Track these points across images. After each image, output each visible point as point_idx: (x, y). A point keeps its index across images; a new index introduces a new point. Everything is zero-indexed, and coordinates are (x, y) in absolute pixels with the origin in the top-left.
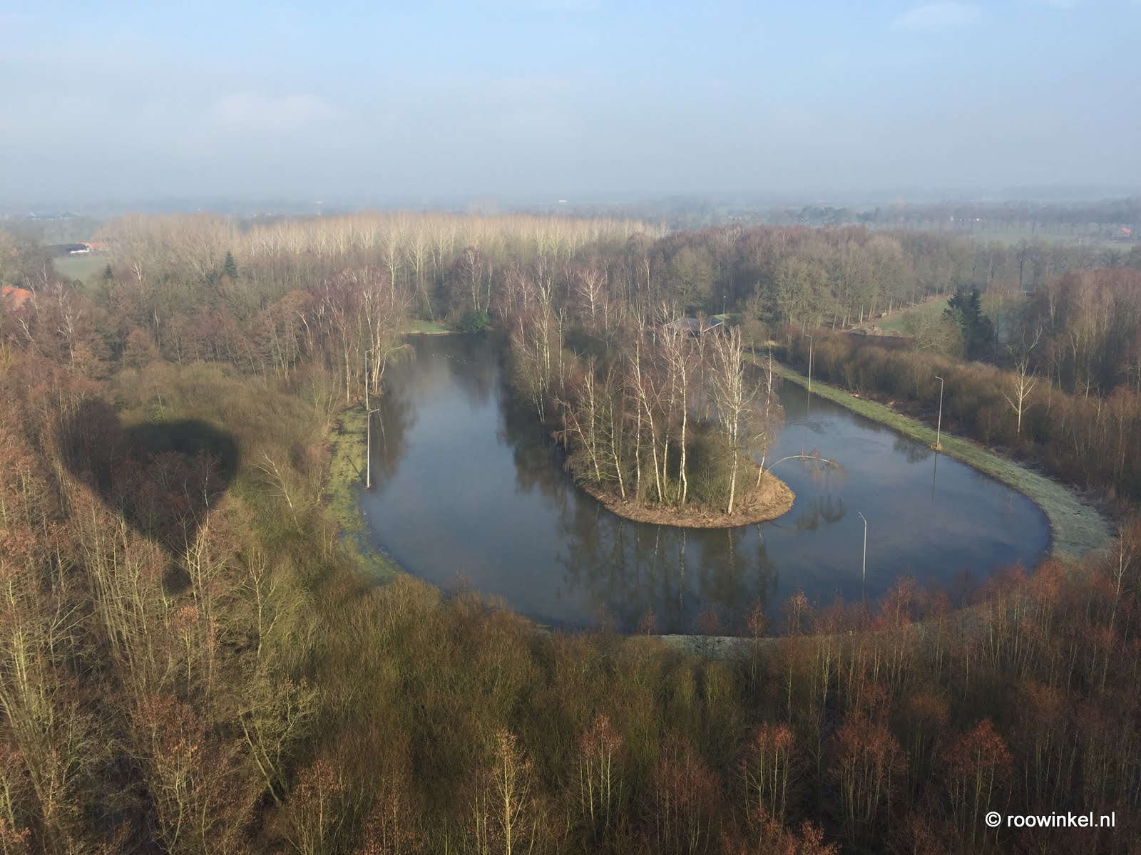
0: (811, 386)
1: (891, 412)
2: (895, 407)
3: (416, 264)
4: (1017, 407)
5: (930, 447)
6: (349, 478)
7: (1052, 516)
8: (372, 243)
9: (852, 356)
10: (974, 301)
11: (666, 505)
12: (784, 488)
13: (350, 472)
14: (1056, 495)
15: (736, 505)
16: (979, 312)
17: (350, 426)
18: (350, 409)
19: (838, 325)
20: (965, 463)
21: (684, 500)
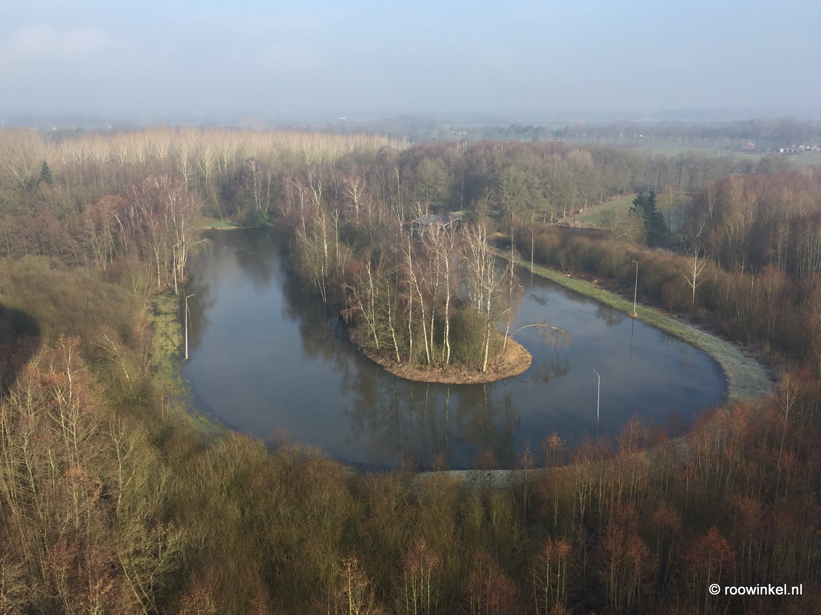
0: (533, 268)
1: (596, 288)
2: (598, 284)
3: (205, 172)
4: (692, 282)
5: (628, 315)
6: (169, 352)
7: (725, 366)
8: (166, 154)
9: (563, 245)
10: (651, 200)
11: (434, 367)
12: (523, 350)
13: (169, 347)
14: (725, 350)
15: (489, 365)
16: (655, 209)
17: (163, 308)
18: (162, 293)
19: (548, 219)
20: (655, 327)
21: (447, 362)
